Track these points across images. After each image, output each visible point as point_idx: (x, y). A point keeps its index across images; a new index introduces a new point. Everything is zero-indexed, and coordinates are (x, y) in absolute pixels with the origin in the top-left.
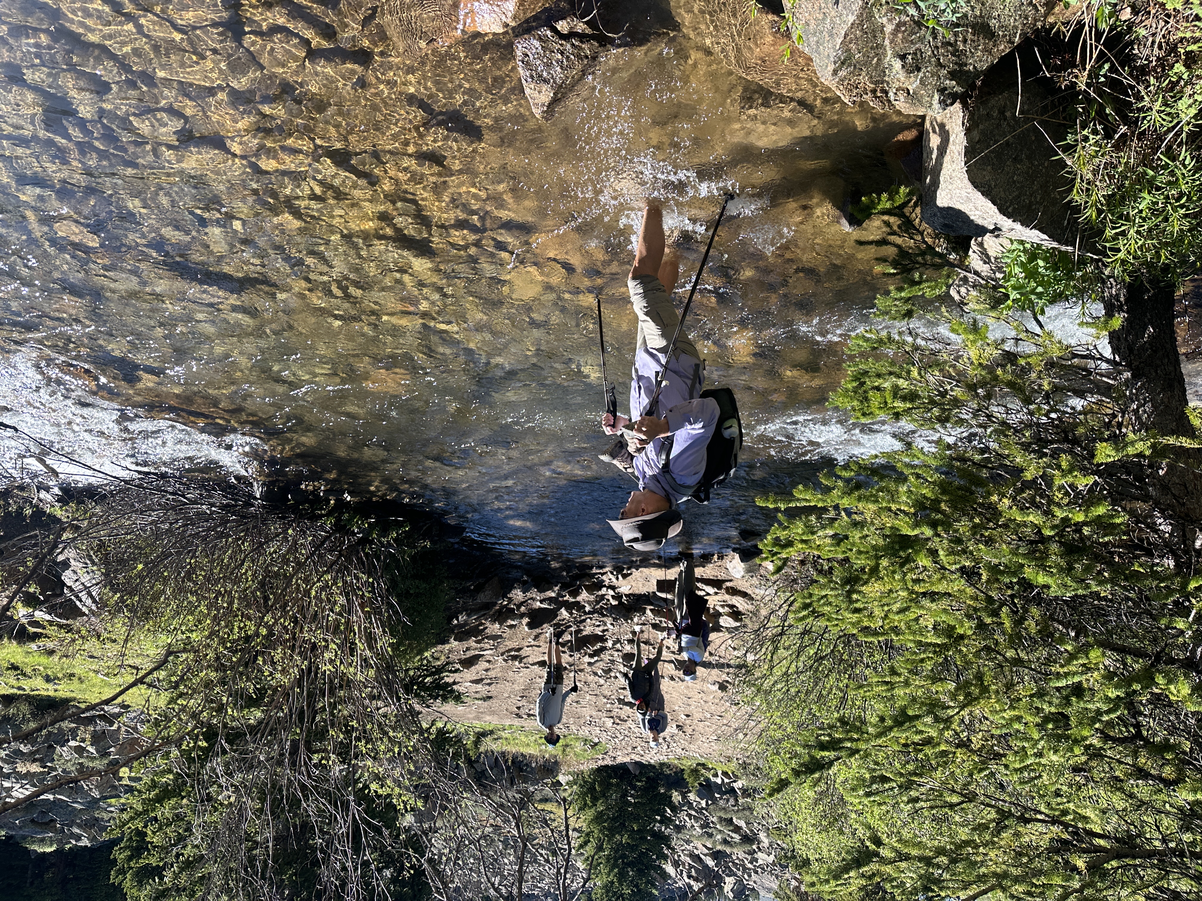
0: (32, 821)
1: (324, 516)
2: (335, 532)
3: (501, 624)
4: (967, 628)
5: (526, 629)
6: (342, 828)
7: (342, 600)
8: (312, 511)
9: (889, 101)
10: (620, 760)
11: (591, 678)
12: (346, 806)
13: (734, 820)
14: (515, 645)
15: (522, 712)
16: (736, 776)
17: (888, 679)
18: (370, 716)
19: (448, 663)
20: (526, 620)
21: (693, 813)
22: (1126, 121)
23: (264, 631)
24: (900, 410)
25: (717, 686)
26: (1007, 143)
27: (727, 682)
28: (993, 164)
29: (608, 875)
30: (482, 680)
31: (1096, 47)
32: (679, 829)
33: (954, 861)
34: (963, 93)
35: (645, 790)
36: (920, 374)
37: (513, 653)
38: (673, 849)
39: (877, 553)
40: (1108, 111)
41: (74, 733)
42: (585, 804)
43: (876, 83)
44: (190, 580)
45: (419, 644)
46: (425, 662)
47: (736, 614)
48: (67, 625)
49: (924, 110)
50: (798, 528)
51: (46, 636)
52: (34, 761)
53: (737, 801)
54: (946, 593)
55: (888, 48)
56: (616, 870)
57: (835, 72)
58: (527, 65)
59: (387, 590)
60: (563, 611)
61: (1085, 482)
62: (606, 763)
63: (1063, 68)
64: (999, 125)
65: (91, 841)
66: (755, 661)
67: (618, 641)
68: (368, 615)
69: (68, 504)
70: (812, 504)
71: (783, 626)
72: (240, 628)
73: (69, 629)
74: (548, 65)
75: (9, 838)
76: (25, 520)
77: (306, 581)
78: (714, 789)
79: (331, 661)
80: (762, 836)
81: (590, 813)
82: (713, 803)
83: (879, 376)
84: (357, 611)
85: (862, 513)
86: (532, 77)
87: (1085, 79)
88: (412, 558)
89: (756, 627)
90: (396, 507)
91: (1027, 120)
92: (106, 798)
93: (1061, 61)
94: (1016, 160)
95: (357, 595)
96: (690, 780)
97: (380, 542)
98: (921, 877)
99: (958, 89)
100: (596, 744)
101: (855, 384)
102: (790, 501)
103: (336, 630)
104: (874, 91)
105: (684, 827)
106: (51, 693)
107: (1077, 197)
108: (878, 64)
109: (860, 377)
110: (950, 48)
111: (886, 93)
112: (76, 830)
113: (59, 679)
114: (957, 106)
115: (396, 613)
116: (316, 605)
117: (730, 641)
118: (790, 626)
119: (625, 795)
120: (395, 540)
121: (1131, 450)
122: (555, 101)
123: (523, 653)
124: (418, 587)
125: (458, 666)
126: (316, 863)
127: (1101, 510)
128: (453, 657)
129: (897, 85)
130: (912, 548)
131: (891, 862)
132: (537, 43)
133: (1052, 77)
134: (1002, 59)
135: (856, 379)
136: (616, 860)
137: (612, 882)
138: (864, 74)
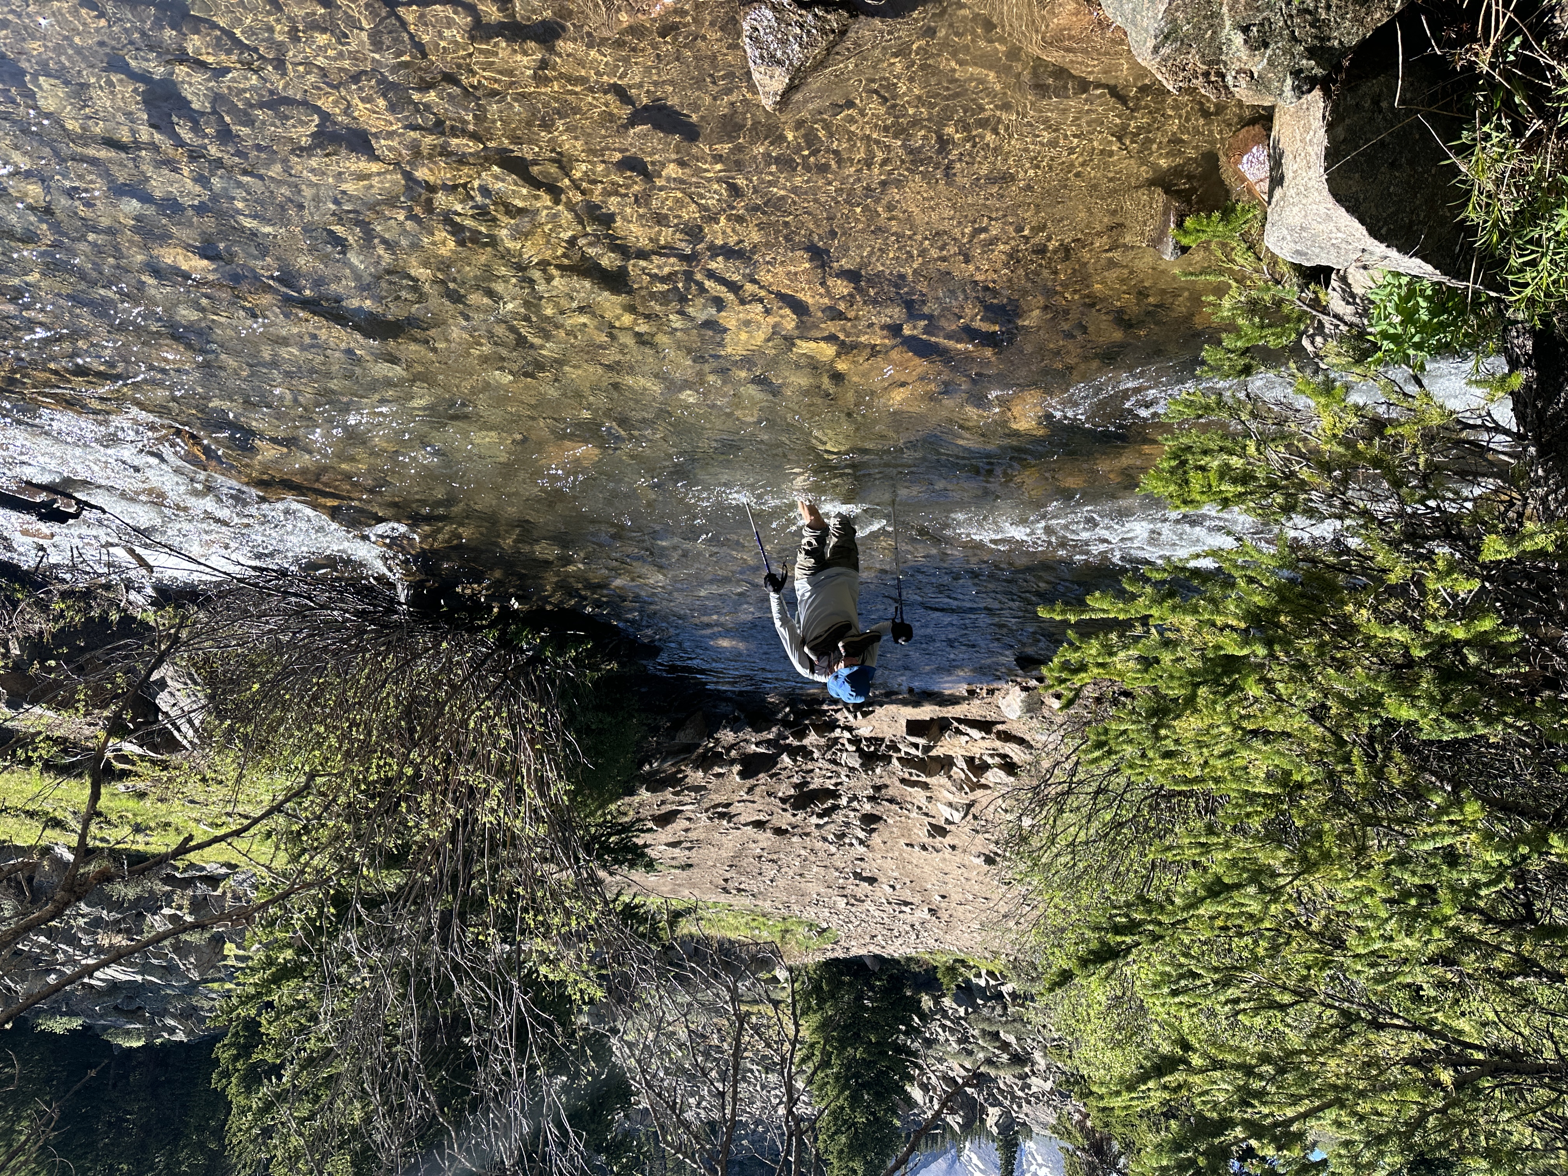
0: (116, 1008)
1: (484, 627)
2: (499, 648)
3: (705, 772)
4: (1306, 773)
5: (738, 779)
6: (505, 1021)
7: (506, 733)
8: (471, 622)
9: (1226, 87)
10: (855, 952)
11: (819, 845)
12: (508, 995)
13: (1002, 1034)
14: (723, 799)
15: (730, 885)
16: (1004, 977)
17: (1203, 840)
18: (541, 882)
19: (639, 820)
20: (737, 768)
21: (948, 1023)
22: (1541, 112)
23: (409, 771)
24: (1230, 495)
25: (983, 858)
26: (1382, 142)
27: (996, 854)
28: (1363, 171)
29: (837, 1097)
30: (679, 843)
31: (1504, 15)
32: (929, 1043)
33: (1281, 1071)
34: (1324, 77)
35: (885, 992)
36: (1258, 450)
37: (720, 810)
38: (921, 1068)
39: (1195, 679)
40: (1517, 100)
41: (168, 899)
42: (810, 1008)
43: (1210, 63)
44: (318, 705)
45: (601, 794)
46: (609, 817)
47: (1010, 767)
48: (162, 761)
49: (1272, 99)
50: (1093, 648)
51: (136, 775)
52: (119, 931)
53: (1005, 1008)
54: (1283, 733)
55: (1226, 18)
56: (847, 1093)
57: (1156, 50)
58: (756, 40)
59: (563, 724)
60: (785, 757)
61: (1468, 587)
62: (836, 955)
63: (1459, 43)
64: (1371, 120)
65: (187, 1035)
66: (1033, 826)
67: (855, 798)
68: (538, 754)
69: (163, 608)
70: (1112, 616)
71: (1071, 782)
72: (379, 767)
73: (165, 766)
74: (784, 42)
75: (86, 1028)
76: (110, 628)
77: (462, 708)
78: (975, 992)
79: (492, 811)
80: (1037, 1056)
81: (815, 1019)
82: (974, 1012)
83: (1205, 452)
84: (525, 749)
85: (1178, 630)
86: (762, 57)
87: (1487, 58)
88: (595, 683)
89: (1035, 783)
90: (575, 617)
91: (1409, 112)
92: (206, 981)
93: (1456, 33)
94: (1393, 165)
95: (526, 729)
96: (945, 981)
97: (555, 662)
98: (1239, 1089)
99: (1319, 72)
100: (824, 930)
101: (1174, 463)
102: (1083, 612)
103: (500, 772)
104: (1206, 74)
105: (936, 1041)
106: (141, 847)
107: (1472, 214)
108: (1212, 38)
109: (1180, 455)
110: (1308, 17)
111: (1223, 76)
112: (171, 1022)
113: (151, 829)
114: (1317, 93)
115: (574, 752)
116: (475, 740)
117: (1000, 801)
118: (1080, 782)
119: (860, 998)
120: (574, 660)
121: (1528, 545)
122: (791, 88)
123: (732, 810)
124: (601, 721)
125: (650, 825)
126: (471, 1064)
127: (1487, 624)
128: (645, 812)
129: (1237, 66)
130: (1239, 673)
131: (1202, 1071)
132: (769, 14)
133: (1443, 56)
134: (1377, 31)
135: (1175, 456)
136: (847, 1080)
137: (842, 1108)
138: (1193, 51)
